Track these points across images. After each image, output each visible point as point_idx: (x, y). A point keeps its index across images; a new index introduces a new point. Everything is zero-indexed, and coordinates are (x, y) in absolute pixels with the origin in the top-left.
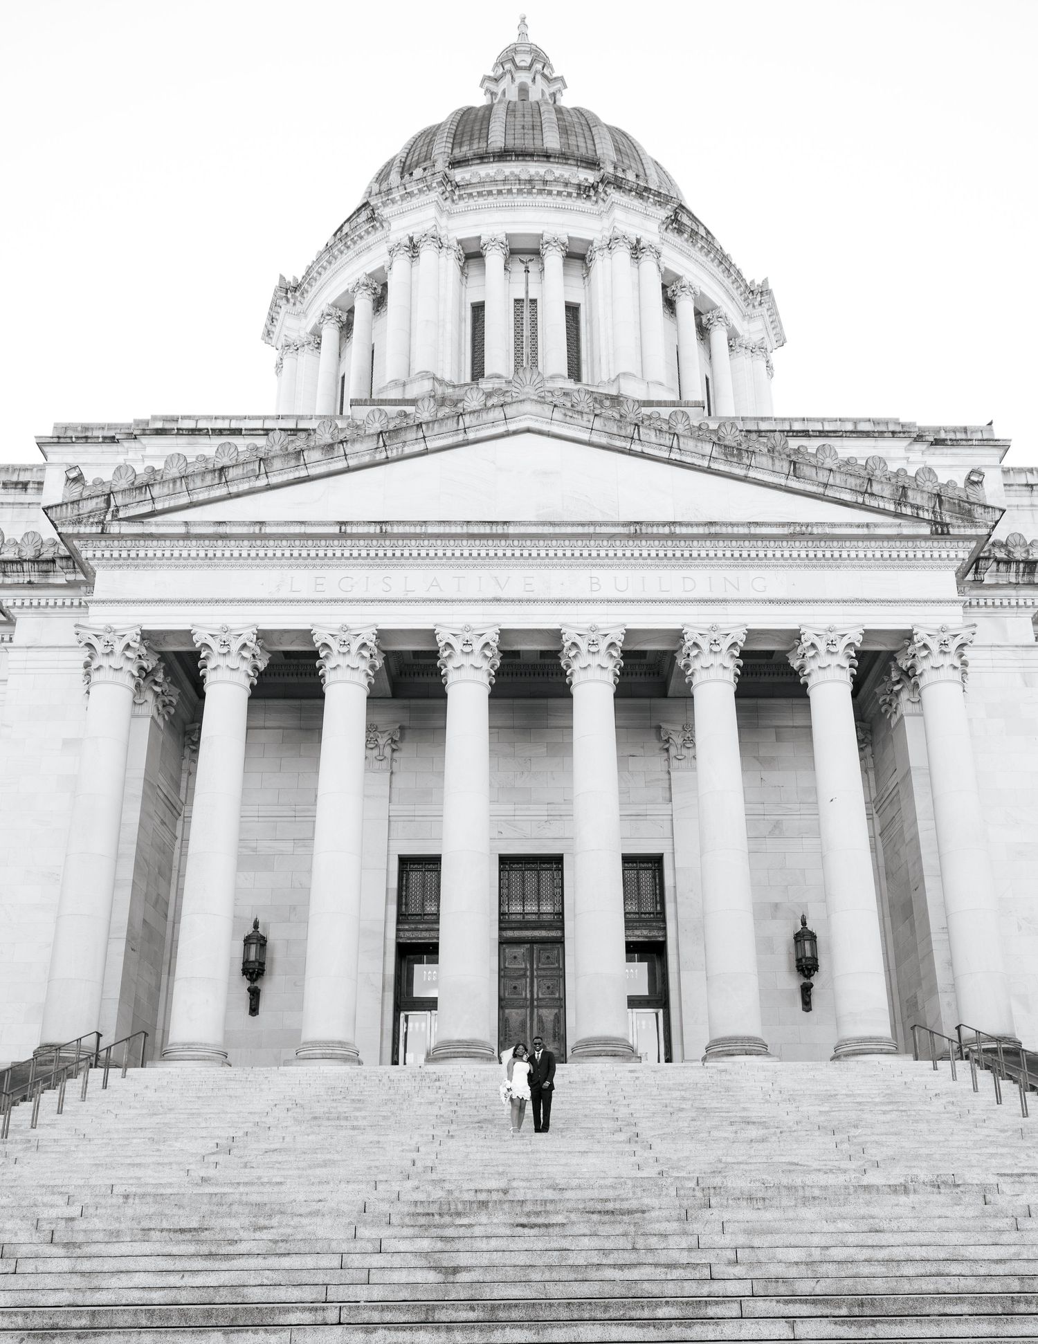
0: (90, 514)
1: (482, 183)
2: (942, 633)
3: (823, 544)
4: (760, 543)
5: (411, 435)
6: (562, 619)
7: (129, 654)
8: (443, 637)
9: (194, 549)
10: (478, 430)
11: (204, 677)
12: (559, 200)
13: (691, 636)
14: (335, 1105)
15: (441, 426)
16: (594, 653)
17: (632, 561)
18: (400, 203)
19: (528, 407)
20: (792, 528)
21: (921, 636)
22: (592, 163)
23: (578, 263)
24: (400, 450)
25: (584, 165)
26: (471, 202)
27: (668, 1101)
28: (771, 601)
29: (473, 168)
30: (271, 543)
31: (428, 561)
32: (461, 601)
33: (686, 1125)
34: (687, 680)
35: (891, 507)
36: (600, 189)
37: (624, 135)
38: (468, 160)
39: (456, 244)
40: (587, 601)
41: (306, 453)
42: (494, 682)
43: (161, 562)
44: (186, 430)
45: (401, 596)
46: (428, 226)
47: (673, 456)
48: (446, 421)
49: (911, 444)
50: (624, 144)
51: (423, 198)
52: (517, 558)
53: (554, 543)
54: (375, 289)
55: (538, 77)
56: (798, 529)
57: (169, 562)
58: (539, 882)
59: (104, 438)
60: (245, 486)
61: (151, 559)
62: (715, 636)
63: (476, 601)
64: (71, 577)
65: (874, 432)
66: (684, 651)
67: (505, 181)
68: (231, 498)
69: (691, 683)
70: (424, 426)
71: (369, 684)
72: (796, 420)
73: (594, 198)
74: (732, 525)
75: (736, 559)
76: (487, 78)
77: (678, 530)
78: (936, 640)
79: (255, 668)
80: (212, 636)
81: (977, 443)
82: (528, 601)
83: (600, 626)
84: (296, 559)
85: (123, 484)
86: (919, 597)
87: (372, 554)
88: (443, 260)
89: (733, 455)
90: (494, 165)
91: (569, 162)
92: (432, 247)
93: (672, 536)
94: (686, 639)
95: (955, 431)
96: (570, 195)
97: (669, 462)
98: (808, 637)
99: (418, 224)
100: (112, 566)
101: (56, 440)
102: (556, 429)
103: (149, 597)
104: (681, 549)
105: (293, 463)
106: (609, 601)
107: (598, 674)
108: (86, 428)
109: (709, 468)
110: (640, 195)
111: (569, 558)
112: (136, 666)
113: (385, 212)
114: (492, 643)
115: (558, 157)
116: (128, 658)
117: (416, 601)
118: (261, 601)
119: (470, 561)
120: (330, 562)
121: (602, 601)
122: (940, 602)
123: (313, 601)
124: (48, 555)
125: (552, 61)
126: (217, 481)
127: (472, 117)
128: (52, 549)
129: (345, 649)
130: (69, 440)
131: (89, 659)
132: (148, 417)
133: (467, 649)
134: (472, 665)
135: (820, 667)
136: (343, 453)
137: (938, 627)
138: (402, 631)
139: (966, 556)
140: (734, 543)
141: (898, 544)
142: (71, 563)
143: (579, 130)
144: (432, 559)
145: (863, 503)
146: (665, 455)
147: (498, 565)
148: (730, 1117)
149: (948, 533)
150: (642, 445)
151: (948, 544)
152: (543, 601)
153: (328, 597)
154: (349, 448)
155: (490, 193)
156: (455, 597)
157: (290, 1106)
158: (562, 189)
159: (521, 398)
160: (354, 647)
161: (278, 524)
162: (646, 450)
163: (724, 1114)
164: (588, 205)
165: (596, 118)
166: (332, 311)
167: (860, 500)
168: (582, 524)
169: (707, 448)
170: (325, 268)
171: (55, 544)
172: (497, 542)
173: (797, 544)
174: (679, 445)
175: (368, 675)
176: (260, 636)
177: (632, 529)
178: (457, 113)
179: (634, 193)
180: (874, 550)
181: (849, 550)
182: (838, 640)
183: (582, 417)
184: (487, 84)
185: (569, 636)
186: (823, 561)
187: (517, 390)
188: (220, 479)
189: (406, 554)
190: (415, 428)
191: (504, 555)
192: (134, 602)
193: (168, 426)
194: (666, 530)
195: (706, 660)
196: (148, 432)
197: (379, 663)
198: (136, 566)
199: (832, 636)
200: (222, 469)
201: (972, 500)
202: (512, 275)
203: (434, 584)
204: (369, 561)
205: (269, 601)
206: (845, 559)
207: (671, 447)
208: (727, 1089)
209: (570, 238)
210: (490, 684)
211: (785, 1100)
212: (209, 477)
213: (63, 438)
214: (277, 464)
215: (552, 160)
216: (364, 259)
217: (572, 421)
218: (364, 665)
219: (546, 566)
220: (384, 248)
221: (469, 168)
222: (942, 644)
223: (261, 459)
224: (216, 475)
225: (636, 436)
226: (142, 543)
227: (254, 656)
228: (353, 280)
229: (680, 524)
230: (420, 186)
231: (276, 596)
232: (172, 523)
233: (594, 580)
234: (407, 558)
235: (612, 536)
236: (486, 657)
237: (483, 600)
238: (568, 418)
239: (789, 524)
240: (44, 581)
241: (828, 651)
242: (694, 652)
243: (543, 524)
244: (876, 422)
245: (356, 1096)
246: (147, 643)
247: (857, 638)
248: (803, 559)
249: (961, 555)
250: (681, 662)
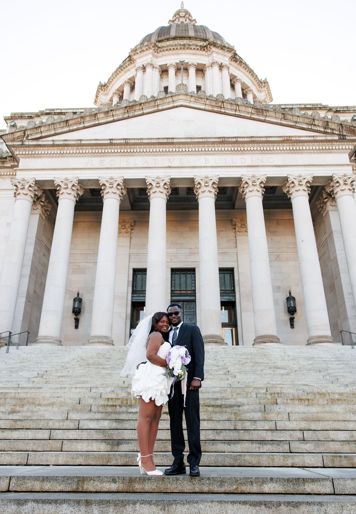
0: (18, 138)
1: (168, 46)
2: (344, 177)
3: (296, 144)
4: (271, 144)
5: (137, 108)
6: (194, 174)
7: (30, 189)
8: (149, 181)
9: (56, 150)
10: (163, 106)
11: (58, 197)
12: (194, 51)
13: (245, 179)
14: (98, 360)
15: (149, 104)
16: (207, 186)
17: (221, 152)
18: (139, 54)
19: (181, 97)
20: (284, 138)
21: (336, 178)
22: (205, 40)
23: (201, 72)
24: (133, 113)
25: (203, 40)
26: (164, 53)
27: (240, 360)
28: (276, 166)
29: (165, 43)
30: (85, 147)
31: (143, 154)
32: (156, 168)
33: (249, 369)
34: (243, 197)
35: (323, 130)
36: (208, 47)
37: (216, 33)
38: (163, 40)
39: (158, 66)
40: (204, 167)
41: (98, 115)
42: (168, 198)
43: (44, 156)
44: (57, 113)
45: (133, 166)
46: (149, 61)
47: (237, 113)
48: (151, 102)
49: (327, 112)
50: (216, 35)
51: (147, 52)
52: (177, 152)
53: (191, 146)
54: (131, 83)
55: (187, 19)
56: (286, 138)
57: (47, 155)
58: (186, 278)
59: (28, 117)
60: (75, 127)
61: (40, 154)
62: (254, 179)
63: (161, 168)
64: (12, 164)
65: (313, 108)
66: (242, 186)
67: (175, 45)
68: (70, 132)
69: (245, 198)
70: (142, 105)
71: (121, 200)
72: (283, 105)
73: (206, 50)
74: (260, 137)
75: (262, 151)
76: (170, 21)
77: (239, 140)
78: (342, 179)
79: (78, 194)
80: (62, 182)
81: (352, 111)
82: (182, 167)
83: (209, 176)
84: (94, 153)
85: (31, 127)
86: (335, 163)
87: (122, 151)
88: (154, 72)
89: (260, 112)
90: (172, 41)
91: (198, 39)
92: (150, 68)
93: (237, 142)
94: (243, 181)
95: (343, 107)
96: (198, 49)
97: (235, 116)
98: (291, 179)
99: (146, 60)
100: (26, 157)
101: (11, 118)
102: (192, 105)
103: (39, 168)
104: (240, 147)
105: (93, 118)
106: (213, 167)
107: (209, 194)
108: (22, 114)
109: (251, 117)
110: (222, 49)
111: (197, 152)
112: (33, 194)
113: (135, 57)
114: (167, 183)
115: (194, 38)
116: (30, 191)
117: (139, 168)
118: (80, 169)
119: (159, 153)
120: (107, 155)
121: (210, 167)
122: (343, 165)
123: (100, 169)
124: (4, 156)
125: (192, 14)
126: (65, 125)
127: (165, 28)
128: (6, 154)
129: (111, 186)
130: (15, 118)
131: (16, 191)
132: (44, 110)
133: (158, 185)
134: (160, 191)
135: (296, 191)
136: (112, 114)
137: (343, 174)
138: (133, 179)
139: (353, 148)
140: (261, 144)
141: (325, 144)
142: (12, 159)
143: (201, 31)
144: (145, 152)
145: (311, 129)
146: (234, 113)
147: (170, 155)
148: (269, 366)
149: (346, 139)
150: (225, 110)
151: (345, 143)
152: (187, 167)
153: (105, 167)
154: (114, 113)
155: (170, 49)
156: (153, 166)
157: (79, 360)
158: (195, 47)
159: (178, 94)
160: (115, 185)
161: (87, 140)
162: (227, 111)
163: (266, 365)
164: (204, 53)
165: (207, 29)
166: (117, 92)
167: (310, 127)
168: (202, 138)
169: (250, 110)
170: (114, 78)
171: (7, 152)
172: (169, 146)
173: (286, 144)
174: (239, 109)
175: (120, 196)
176: (80, 182)
177: (221, 140)
178: (159, 28)
179: (220, 48)
180: (316, 146)
181: (306, 147)
182: (303, 180)
183: (202, 100)
184: (170, 23)
185: (197, 180)
186: (296, 151)
187: (177, 92)
188: (66, 124)
189: (135, 151)
190: (139, 105)
191: (172, 151)
192: (33, 170)
193: (51, 112)
194: (235, 140)
195: (251, 188)
196: (43, 114)
197: (125, 192)
198: (35, 157)
199: (300, 178)
200: (67, 121)
201: (353, 126)
202: (178, 77)
203: (146, 162)
204: (121, 154)
205: (83, 169)
206: (304, 150)
207: (236, 110)
208: (265, 355)
209: (198, 64)
210: (167, 199)
211: (291, 359)
212: (62, 124)
213: (14, 117)
214: (87, 119)
215: (192, 39)
216: (128, 73)
217: (198, 101)
218: (118, 192)
219: (188, 155)
220: (134, 70)
221: (163, 43)
222: (344, 181)
223: (81, 117)
224: (65, 123)
225: (222, 106)
226: (37, 148)
227: (77, 190)
228: (123, 81)
229: (240, 137)
230: (147, 48)
231: (86, 167)
232: (48, 141)
233: (207, 160)
234: (135, 153)
235: (213, 143)
236: (165, 188)
237: (164, 167)
238: (197, 100)
239: (282, 137)
240: (2, 165)
241: (299, 184)
242: (246, 185)
243: (187, 138)
244: (313, 105)
245: (108, 356)
246: (38, 186)
247: (311, 179)
248: (288, 150)
249: (351, 147)
250: (241, 190)
